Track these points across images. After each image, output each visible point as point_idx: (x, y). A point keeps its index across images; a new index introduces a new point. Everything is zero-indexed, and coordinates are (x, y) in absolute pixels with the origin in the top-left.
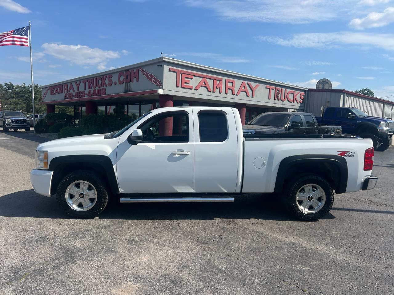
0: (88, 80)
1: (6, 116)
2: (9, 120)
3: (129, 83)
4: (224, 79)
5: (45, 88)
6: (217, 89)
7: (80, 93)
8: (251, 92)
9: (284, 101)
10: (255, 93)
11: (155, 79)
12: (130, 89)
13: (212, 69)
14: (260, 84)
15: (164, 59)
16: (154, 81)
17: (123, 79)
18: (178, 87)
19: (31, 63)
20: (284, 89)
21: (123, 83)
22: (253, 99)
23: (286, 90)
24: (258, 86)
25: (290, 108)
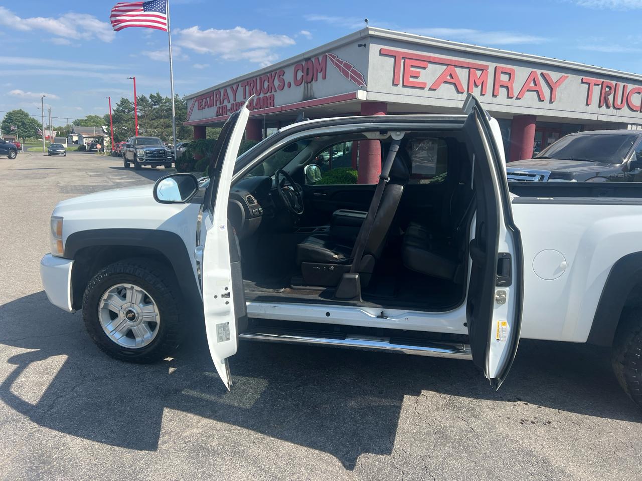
0: (248, 82)
1: (138, 144)
2: (141, 151)
3: (310, 82)
4: (492, 66)
5: (191, 99)
6: (476, 86)
7: (238, 105)
8: (549, 91)
9: (620, 109)
10: (558, 93)
11: (353, 71)
12: (312, 94)
13: (468, 47)
14: (570, 76)
15: (370, 32)
16: (352, 77)
17: (301, 75)
18: (397, 85)
19: (170, 59)
20: (621, 84)
21: (302, 83)
22: (553, 106)
23: (627, 86)
24: (565, 80)
25: (632, 124)
